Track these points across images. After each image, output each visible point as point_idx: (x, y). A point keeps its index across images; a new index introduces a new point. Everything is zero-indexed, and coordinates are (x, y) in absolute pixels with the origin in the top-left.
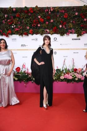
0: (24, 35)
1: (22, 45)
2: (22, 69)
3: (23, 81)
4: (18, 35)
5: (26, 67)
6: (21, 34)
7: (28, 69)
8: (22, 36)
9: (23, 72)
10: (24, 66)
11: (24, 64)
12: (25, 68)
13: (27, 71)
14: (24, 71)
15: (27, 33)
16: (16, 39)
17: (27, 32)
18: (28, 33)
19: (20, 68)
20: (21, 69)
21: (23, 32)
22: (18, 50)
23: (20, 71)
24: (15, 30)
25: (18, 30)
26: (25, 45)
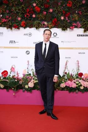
0: (13, 29)
1: (11, 42)
2: (10, 74)
3: (12, 89)
4: (6, 28)
5: (16, 70)
6: (10, 27)
7: (18, 74)
8: (11, 29)
9: (11, 77)
10: (13, 69)
11: (14, 67)
12: (14, 72)
13: (16, 76)
14: (13, 76)
16: (2, 33)
17: (18, 24)
18: (20, 25)
19: (7, 72)
20: (9, 74)
21: (12, 25)
22: (5, 48)
23: (8, 75)
24: (2, 21)
25: (6, 22)
26: (14, 41)
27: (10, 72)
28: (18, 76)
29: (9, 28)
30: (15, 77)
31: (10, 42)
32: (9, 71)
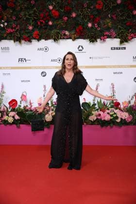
0: (23, 41)
1: (21, 60)
2: (21, 103)
4: (12, 41)
5: (28, 98)
6: (18, 39)
7: (31, 104)
8: (20, 42)
9: (22, 107)
10: (24, 97)
11: (25, 94)
12: (26, 101)
13: (29, 106)
14: (25, 107)
15: (29, 36)
16: (8, 48)
18: (31, 37)
19: (17, 101)
20: (19, 103)
21: (21, 36)
22: (13, 68)
23: (18, 106)
24: (7, 32)
25: (12, 32)
26: (25, 59)
27: (21, 102)
28: (31, 106)
29: (17, 41)
30: (27, 108)
31: (19, 60)
32: (19, 100)
